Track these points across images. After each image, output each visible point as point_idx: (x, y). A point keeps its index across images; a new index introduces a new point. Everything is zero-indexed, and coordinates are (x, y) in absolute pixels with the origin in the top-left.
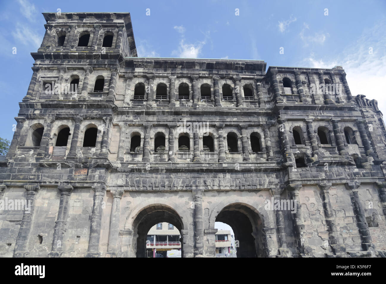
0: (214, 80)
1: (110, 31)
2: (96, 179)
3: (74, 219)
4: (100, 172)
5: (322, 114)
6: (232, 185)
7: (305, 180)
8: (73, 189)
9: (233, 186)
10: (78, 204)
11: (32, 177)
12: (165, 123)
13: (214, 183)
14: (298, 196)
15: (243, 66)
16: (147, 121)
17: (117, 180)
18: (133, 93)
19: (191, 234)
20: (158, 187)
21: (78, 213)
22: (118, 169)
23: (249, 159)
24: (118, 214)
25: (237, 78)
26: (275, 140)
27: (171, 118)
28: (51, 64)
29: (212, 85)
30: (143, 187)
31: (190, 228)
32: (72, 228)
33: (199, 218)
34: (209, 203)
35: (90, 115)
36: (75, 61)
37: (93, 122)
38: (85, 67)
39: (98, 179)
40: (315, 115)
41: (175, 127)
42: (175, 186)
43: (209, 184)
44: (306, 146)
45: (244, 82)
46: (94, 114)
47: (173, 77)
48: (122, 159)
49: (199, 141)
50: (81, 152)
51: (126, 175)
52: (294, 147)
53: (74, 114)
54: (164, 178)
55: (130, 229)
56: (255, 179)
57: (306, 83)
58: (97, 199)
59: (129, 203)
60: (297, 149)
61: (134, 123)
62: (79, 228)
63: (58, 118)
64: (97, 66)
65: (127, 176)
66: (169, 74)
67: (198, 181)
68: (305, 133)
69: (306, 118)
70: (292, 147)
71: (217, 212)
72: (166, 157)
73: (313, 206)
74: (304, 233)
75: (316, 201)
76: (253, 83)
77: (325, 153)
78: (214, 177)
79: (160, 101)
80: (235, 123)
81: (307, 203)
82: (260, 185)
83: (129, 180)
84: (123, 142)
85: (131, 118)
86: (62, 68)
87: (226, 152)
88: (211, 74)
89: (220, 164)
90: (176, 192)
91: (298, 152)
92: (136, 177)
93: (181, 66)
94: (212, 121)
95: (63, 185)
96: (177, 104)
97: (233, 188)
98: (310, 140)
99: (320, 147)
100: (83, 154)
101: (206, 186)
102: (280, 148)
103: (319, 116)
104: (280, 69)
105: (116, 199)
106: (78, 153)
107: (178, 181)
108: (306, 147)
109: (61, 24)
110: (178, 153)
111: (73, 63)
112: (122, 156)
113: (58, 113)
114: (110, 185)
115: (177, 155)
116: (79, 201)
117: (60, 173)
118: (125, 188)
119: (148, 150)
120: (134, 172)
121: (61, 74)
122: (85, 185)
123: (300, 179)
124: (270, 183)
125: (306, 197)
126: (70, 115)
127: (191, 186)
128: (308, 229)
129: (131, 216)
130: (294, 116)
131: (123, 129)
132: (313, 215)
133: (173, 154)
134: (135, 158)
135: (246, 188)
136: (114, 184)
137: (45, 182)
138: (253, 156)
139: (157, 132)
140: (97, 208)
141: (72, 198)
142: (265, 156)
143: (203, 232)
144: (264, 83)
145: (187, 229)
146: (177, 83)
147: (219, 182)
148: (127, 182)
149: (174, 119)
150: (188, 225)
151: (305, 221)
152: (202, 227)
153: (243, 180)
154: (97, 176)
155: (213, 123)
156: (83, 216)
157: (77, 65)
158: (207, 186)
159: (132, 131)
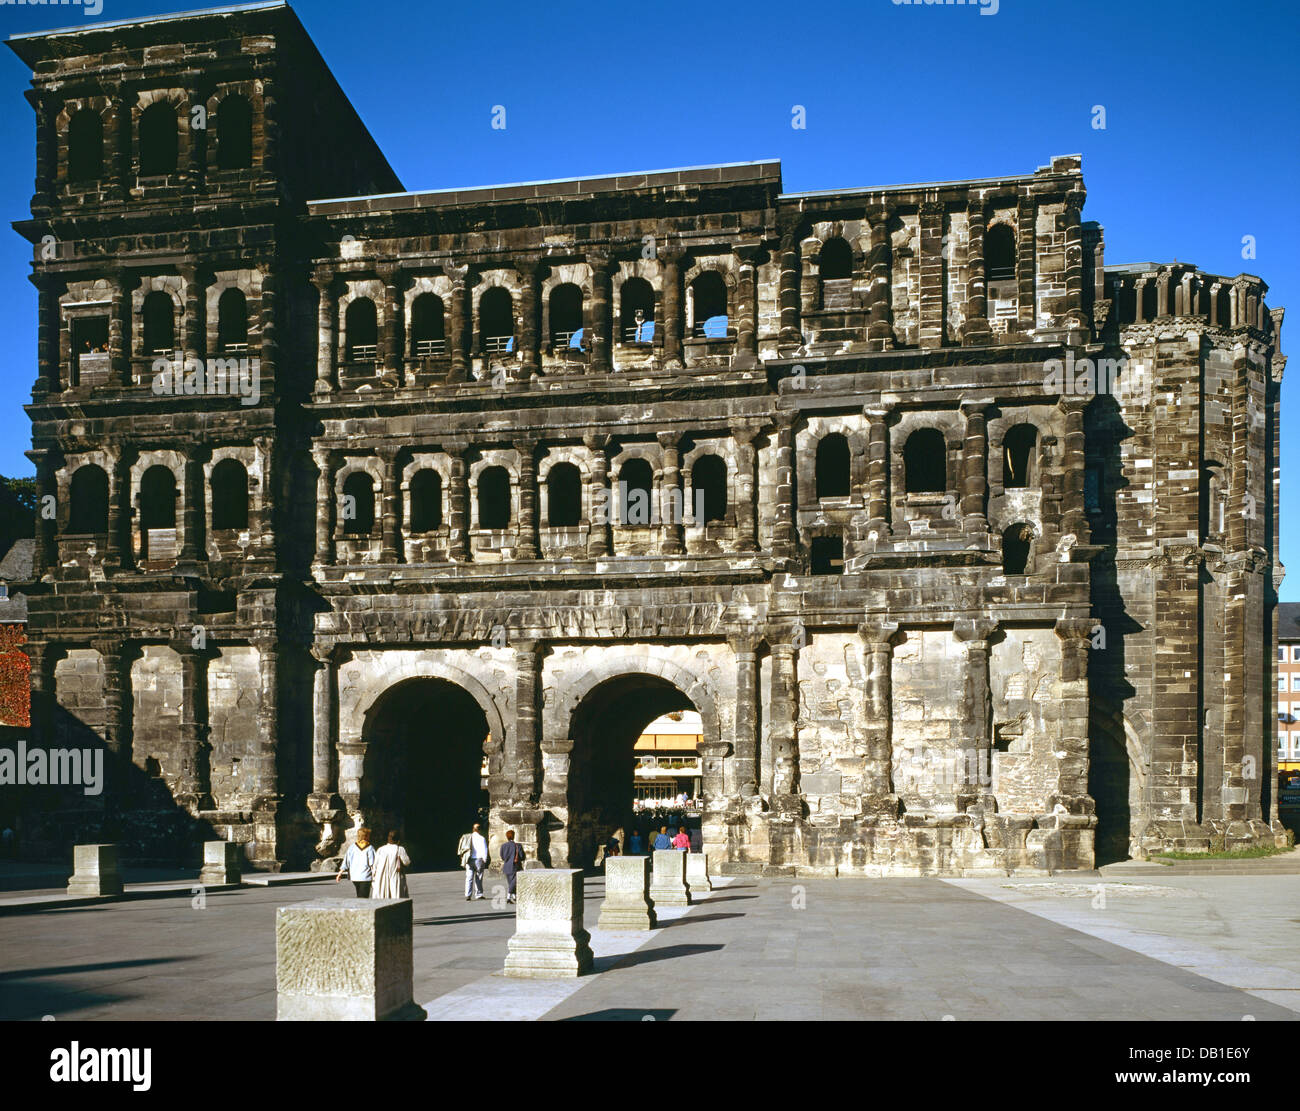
0: (593, 267)
1: (237, 95)
2: (256, 619)
3: (224, 718)
4: (264, 601)
5: (934, 384)
6: (615, 625)
7: (815, 614)
9: (619, 627)
10: (227, 683)
11: (107, 619)
12: (438, 441)
13: (567, 618)
15: (692, 201)
16: (385, 438)
18: (343, 339)
20: (423, 633)
21: (230, 706)
25: (670, 252)
26: (772, 480)
27: (452, 422)
28: (82, 261)
29: (589, 286)
30: (384, 633)
33: (525, 713)
34: (557, 673)
35: (220, 432)
36: (148, 244)
37: (233, 454)
38: (180, 262)
39: (261, 619)
40: (906, 388)
42: (466, 628)
43: (554, 623)
45: (697, 266)
46: (231, 428)
47: (460, 269)
48: (326, 559)
50: (214, 544)
51: (338, 602)
52: (808, 506)
53: (176, 432)
54: (437, 608)
55: (360, 741)
56: (684, 606)
57: (909, 255)
59: (355, 675)
60: (819, 514)
61: (349, 445)
62: (235, 740)
64: (214, 256)
65: (342, 605)
66: (445, 257)
67: (526, 615)
68: (860, 455)
69: (869, 402)
70: (804, 506)
71: (576, 698)
72: (444, 545)
73: (833, 689)
75: (849, 675)
76: (731, 267)
78: (571, 603)
79: (423, 361)
80: (647, 429)
81: (816, 679)
83: (348, 614)
84: (325, 507)
85: (341, 428)
88: (584, 244)
89: (590, 563)
90: (470, 645)
91: (822, 522)
92: (364, 607)
93: (482, 224)
94: (573, 424)
95: (182, 636)
96: (477, 370)
98: (869, 482)
99: (901, 504)
100: (221, 549)
101: (544, 628)
103: (919, 391)
106: (207, 550)
108: (850, 505)
110: (477, 532)
111: (143, 252)
112: (326, 549)
115: (474, 540)
116: (226, 674)
117: (169, 607)
118: (340, 638)
119: (394, 527)
120: (357, 593)
123: (803, 612)
124: (728, 618)
125: (817, 662)
126: (166, 435)
127: (507, 629)
129: (361, 709)
130: (826, 396)
131: (323, 467)
132: (828, 713)
133: (460, 538)
134: (363, 553)
135: (654, 633)
137: (139, 632)
138: (693, 537)
139: (417, 469)
141: (210, 669)
142: (732, 533)
145: (497, 740)
146: (476, 292)
147: (582, 616)
148: (342, 621)
149: (462, 426)
154: (258, 612)
155: (578, 431)
157: (154, 255)
158: (549, 628)
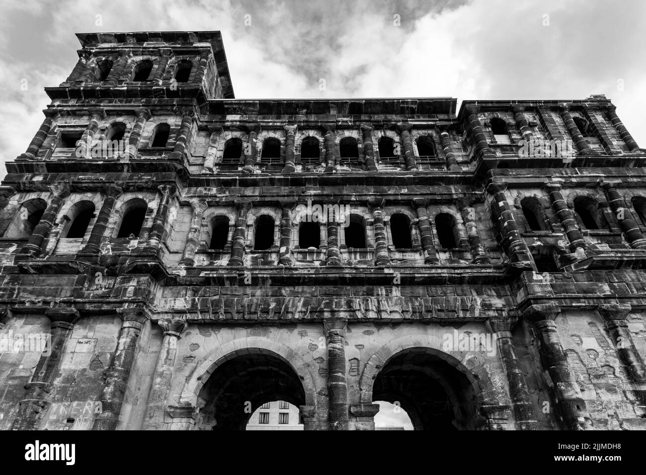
0: (363, 130)
1: (186, 60)
2: (127, 295)
3: (70, 379)
4: (138, 282)
5: (580, 174)
6: (404, 309)
7: (565, 298)
8: (78, 315)
9: (407, 311)
10: (85, 348)
12: (275, 199)
13: (367, 305)
14: (554, 331)
15: (414, 107)
16: (241, 196)
17: (175, 300)
18: (221, 154)
19: (321, 415)
20: (255, 313)
21: (81, 367)
22: (178, 280)
23: (437, 260)
24: (169, 370)
25: (404, 126)
26: (486, 227)
27: (285, 190)
28: (78, 106)
29: (361, 138)
30: (225, 313)
31: (318, 402)
32: (60, 400)
33: (338, 379)
34: (360, 347)
35: (136, 183)
36: (121, 101)
37: (140, 196)
38: (136, 109)
39: (132, 295)
40: (565, 176)
41: (292, 205)
42: (290, 310)
43: (358, 308)
44: (553, 231)
45: (416, 134)
46: (144, 181)
47: (292, 127)
48: (190, 262)
49: (337, 229)
50: (109, 246)
51: (193, 290)
52: (528, 234)
53: (105, 181)
54: (267, 296)
55: (190, 404)
56: (451, 297)
57: (536, 126)
58: (125, 335)
59: (195, 346)
60: (535, 239)
61: (218, 199)
62: (75, 400)
63: (76, 188)
64: (158, 108)
65: (195, 293)
66: (284, 122)
67: (336, 302)
68: (548, 208)
69: (546, 181)
70: (524, 234)
71: (377, 367)
72: (274, 257)
73: (593, 357)
74: (586, 419)
75: (600, 346)
76: (434, 135)
77: (598, 246)
78: (368, 295)
79: (267, 165)
80: (405, 198)
81: (577, 349)
82: (463, 310)
83: (198, 299)
84: (195, 232)
85: (214, 191)
86: (97, 111)
87: (389, 249)
88: (358, 121)
89: (380, 269)
90: (291, 324)
91: (539, 243)
92: (213, 295)
93: (305, 111)
94: (360, 194)
95: (59, 307)
96: (299, 169)
97: (408, 316)
98: (561, 222)
99: (586, 234)
100: (113, 250)
101: (350, 311)
102: (498, 239)
103: (573, 177)
104: (484, 105)
105: (168, 337)
106: (103, 249)
107: (296, 302)
108: (553, 234)
109: (105, 50)
110: (297, 250)
111: (117, 104)
112: (191, 257)
113: (76, 180)
114: (160, 310)
115: (295, 255)
116: (86, 340)
117: (57, 285)
118: (189, 316)
119: (241, 245)
120: (209, 284)
121: (94, 120)
122: (105, 307)
123: (555, 296)
124: (486, 306)
125: (573, 336)
126: (99, 183)
127: (322, 312)
128: (594, 411)
129: (196, 375)
130: (520, 178)
131: (198, 210)
132: (598, 377)
133: (287, 252)
134: (216, 262)
135: (434, 315)
136: (167, 308)
137: (23, 303)
138: (443, 257)
139: (259, 215)
140: (120, 355)
141: (74, 336)
142: (469, 256)
143: (347, 412)
144: (454, 133)
145: (312, 404)
146: (299, 138)
147: (379, 303)
148: (194, 304)
149: (291, 192)
150: (315, 395)
151: (582, 390)
152: (345, 399)
153: (426, 301)
154: (131, 289)
155: (363, 197)
156: (91, 373)
157: (123, 106)
158: (354, 311)
159: (213, 213)
